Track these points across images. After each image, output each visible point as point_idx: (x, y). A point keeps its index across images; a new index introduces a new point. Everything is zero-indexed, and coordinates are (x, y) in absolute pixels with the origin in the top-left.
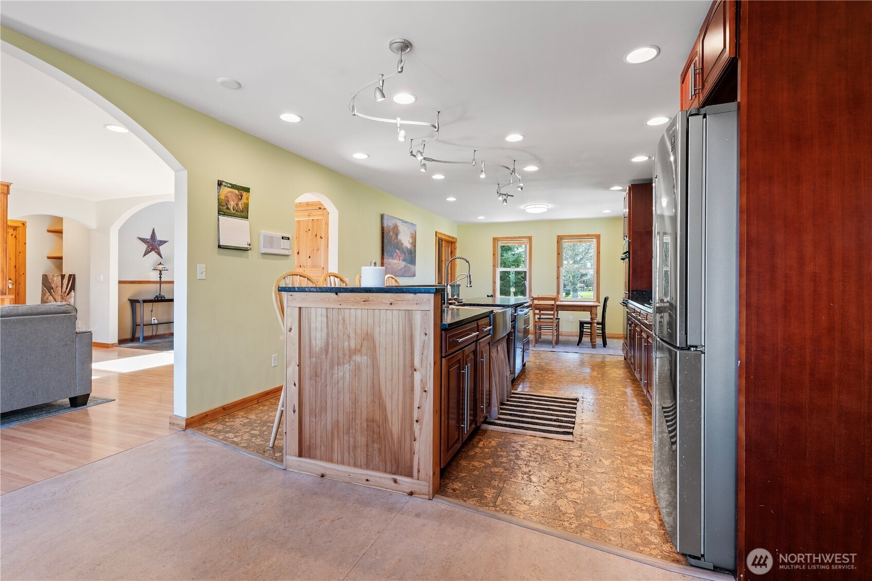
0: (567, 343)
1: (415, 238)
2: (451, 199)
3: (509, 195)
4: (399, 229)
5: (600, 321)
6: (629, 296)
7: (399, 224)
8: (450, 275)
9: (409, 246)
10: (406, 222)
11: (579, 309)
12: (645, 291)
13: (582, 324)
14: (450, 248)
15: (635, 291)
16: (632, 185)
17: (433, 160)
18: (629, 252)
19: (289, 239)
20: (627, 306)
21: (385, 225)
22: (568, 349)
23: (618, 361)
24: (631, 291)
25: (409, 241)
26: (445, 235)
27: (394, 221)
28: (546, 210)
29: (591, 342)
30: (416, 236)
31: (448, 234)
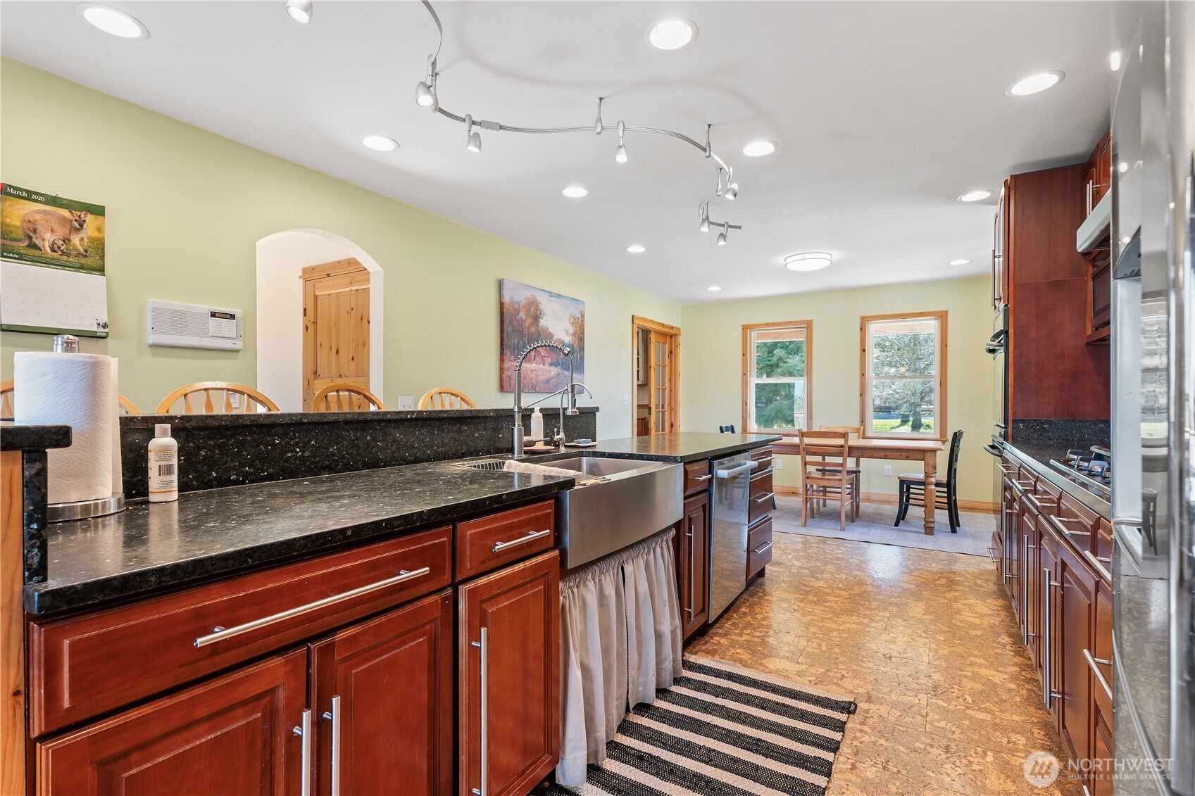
0: (874, 520)
1: (583, 325)
2: (636, 249)
3: (730, 226)
4: (541, 307)
5: (945, 479)
6: (1006, 433)
7: (543, 300)
8: (667, 391)
9: (567, 339)
10: (560, 296)
11: (897, 454)
12: (1049, 422)
13: (905, 485)
14: (667, 345)
15: (1022, 421)
16: (1015, 178)
17: (501, 127)
18: (1006, 332)
19: (232, 317)
20: (1001, 456)
21: (506, 299)
22: (875, 533)
23: (983, 573)
24: (1010, 422)
25: (566, 331)
26: (653, 322)
27: (529, 294)
28: (828, 263)
29: (925, 519)
30: (583, 321)
31: (659, 321)
